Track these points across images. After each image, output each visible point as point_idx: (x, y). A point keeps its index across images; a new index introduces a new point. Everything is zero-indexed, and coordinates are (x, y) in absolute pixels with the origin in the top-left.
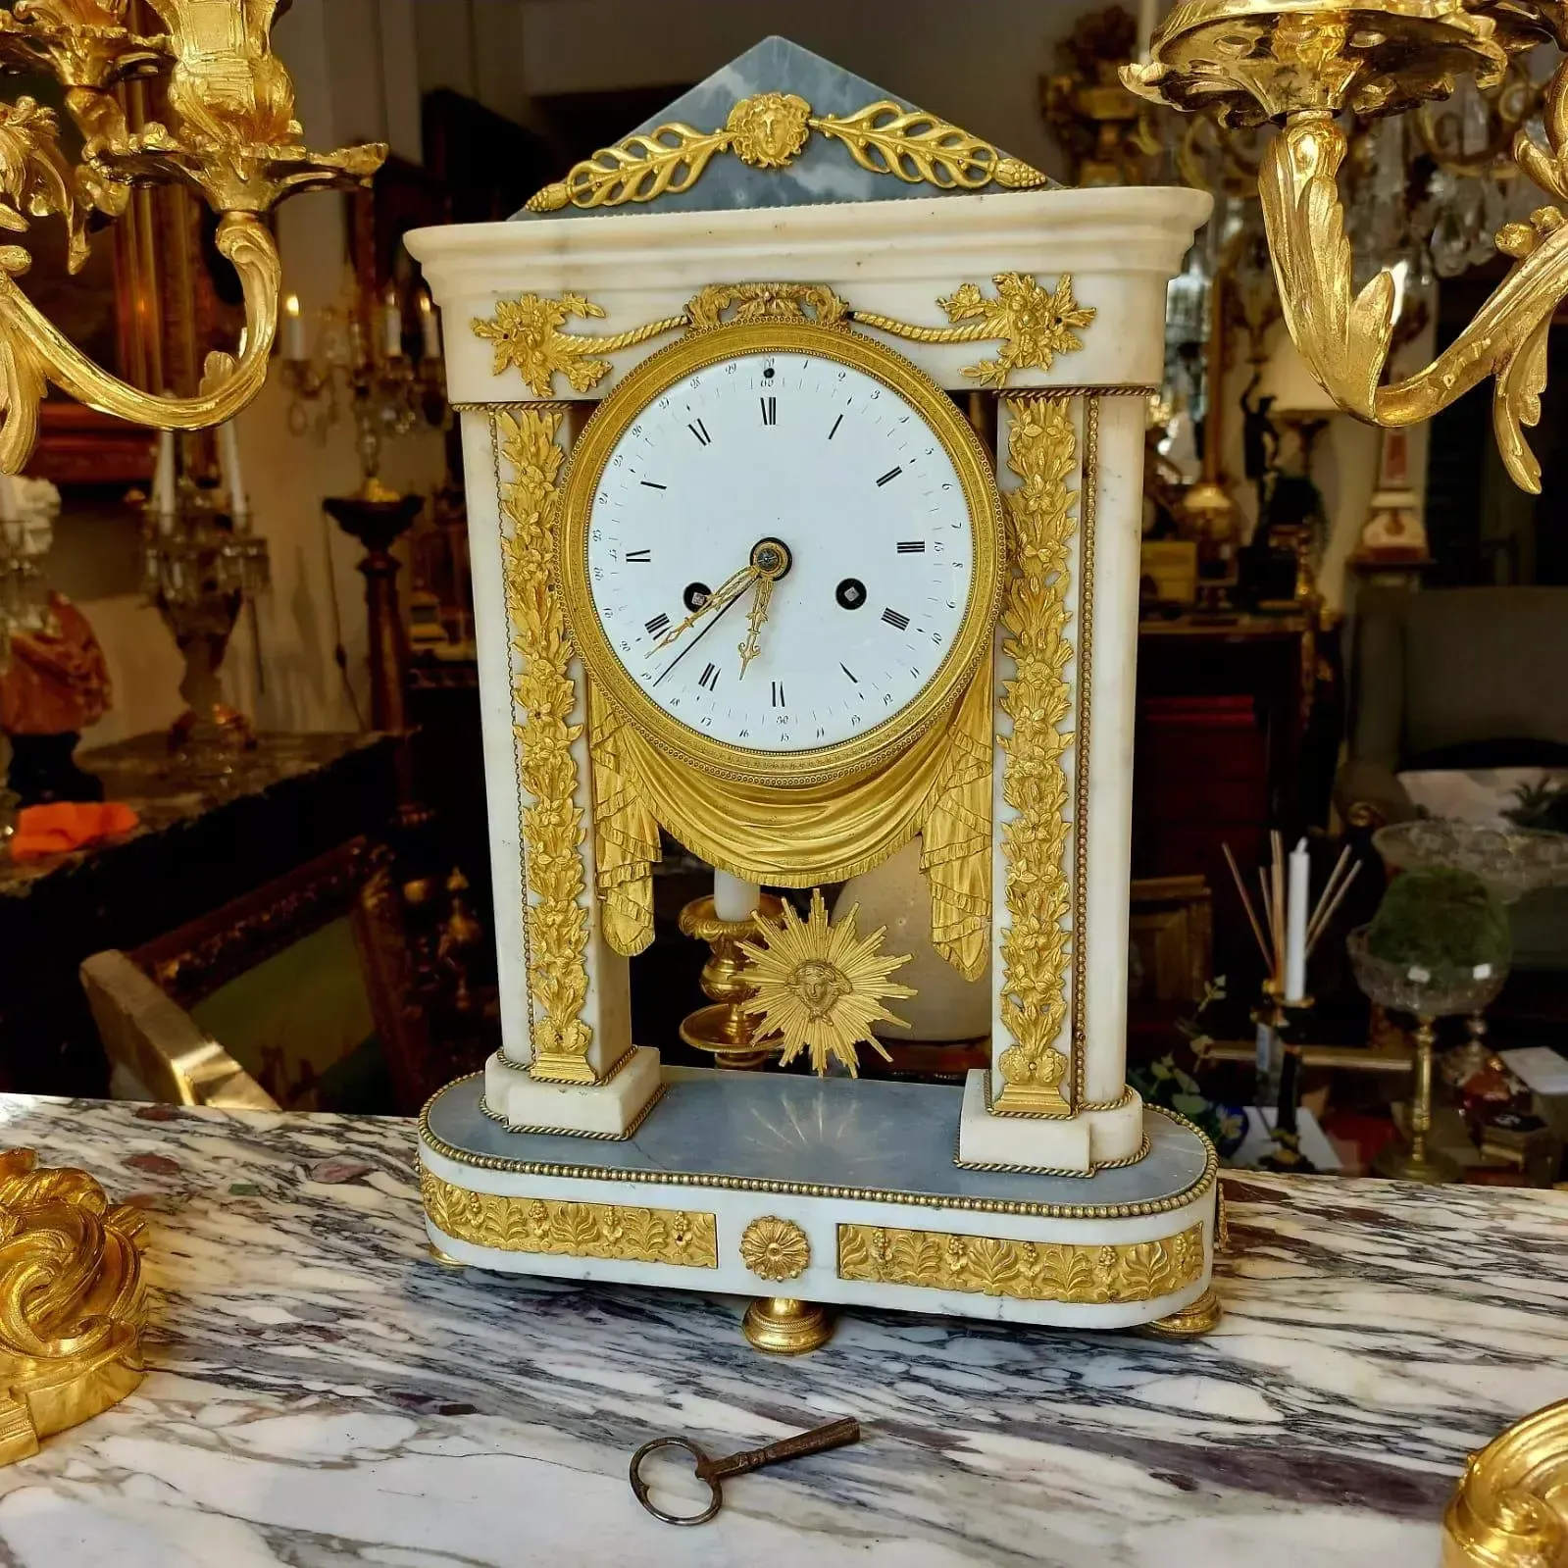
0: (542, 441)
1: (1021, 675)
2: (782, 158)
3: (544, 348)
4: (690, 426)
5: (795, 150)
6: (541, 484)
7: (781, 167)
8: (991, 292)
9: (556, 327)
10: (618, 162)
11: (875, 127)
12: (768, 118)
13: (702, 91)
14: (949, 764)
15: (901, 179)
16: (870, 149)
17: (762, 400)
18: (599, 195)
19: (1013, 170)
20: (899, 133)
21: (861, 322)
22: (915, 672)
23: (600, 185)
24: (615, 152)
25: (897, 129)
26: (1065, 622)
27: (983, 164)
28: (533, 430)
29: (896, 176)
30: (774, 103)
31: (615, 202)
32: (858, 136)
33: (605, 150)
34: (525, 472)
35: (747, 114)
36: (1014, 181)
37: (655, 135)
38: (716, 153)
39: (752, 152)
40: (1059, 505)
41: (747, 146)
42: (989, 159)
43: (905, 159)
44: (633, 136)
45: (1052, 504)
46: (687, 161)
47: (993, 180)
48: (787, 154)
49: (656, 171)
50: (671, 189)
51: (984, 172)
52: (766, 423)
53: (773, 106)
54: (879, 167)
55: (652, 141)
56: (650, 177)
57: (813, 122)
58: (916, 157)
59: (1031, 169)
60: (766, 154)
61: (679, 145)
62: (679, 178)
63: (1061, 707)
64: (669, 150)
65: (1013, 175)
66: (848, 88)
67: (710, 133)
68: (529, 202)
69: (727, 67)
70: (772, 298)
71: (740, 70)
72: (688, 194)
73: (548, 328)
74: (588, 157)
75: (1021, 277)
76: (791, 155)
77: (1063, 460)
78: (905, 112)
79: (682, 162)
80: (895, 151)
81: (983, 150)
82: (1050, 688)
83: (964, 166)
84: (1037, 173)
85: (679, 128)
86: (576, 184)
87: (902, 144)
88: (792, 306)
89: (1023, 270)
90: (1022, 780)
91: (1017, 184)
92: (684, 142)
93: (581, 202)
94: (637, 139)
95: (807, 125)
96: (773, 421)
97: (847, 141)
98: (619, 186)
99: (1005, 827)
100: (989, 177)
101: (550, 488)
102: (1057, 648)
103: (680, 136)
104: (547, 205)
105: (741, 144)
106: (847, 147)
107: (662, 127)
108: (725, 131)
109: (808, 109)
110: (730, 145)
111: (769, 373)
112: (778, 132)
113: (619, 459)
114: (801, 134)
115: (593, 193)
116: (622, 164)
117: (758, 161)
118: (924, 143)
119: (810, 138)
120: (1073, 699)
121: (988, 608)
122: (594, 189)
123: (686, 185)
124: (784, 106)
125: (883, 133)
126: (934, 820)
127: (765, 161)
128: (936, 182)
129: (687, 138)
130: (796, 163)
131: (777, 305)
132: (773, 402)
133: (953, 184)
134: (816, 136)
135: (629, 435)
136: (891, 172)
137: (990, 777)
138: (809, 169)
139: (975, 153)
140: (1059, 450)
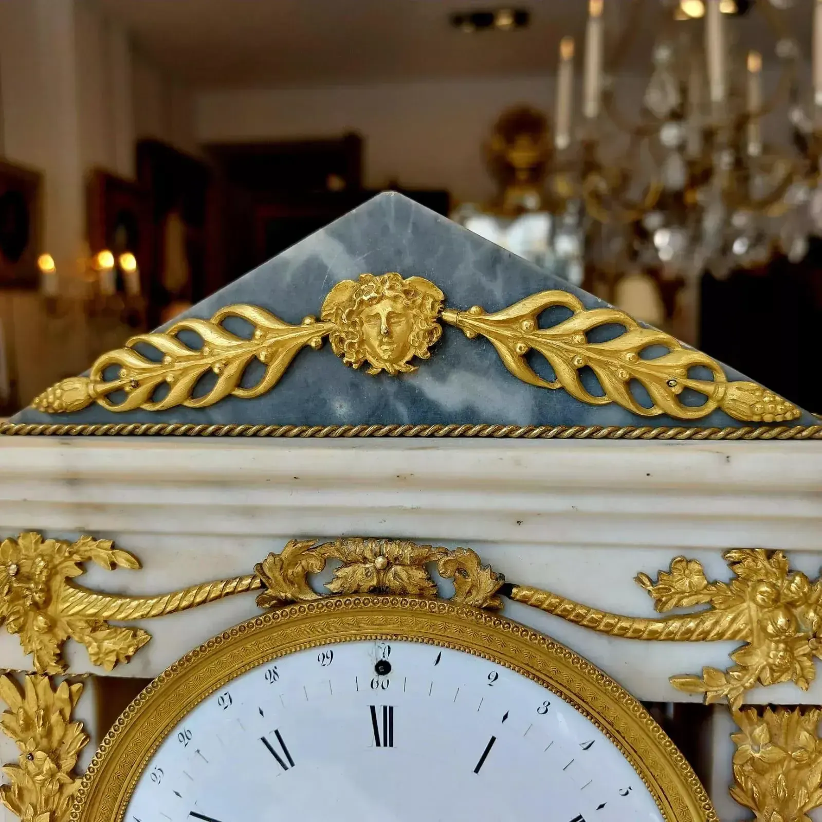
0: (55, 717)
2: (402, 363)
3: (51, 610)
4: (264, 740)
5: (422, 352)
6: (53, 776)
7: (399, 374)
8: (721, 571)
9: (69, 581)
10: (163, 354)
11: (540, 327)
12: (383, 309)
13: (286, 263)
15: (576, 400)
16: (531, 357)
17: (373, 708)
18: (136, 397)
19: (752, 399)
20: (579, 338)
21: (524, 601)
23: (137, 384)
24: (158, 340)
25: (576, 332)
27: (708, 388)
28: (42, 703)
29: (569, 394)
30: (391, 288)
31: (158, 407)
32: (516, 339)
33: (144, 337)
34: (31, 757)
35: (351, 299)
36: (755, 414)
37: (214, 321)
38: (304, 349)
39: (357, 352)
41: (351, 345)
42: (712, 380)
43: (585, 373)
44: (185, 318)
46: (262, 358)
47: (719, 409)
48: (408, 357)
49: (216, 370)
50: (239, 392)
51: (706, 397)
52: (378, 744)
53: (388, 293)
54: (543, 378)
55: (212, 327)
56: (207, 378)
57: (449, 316)
58: (601, 373)
59: (778, 398)
60: (378, 357)
61: (250, 337)
62: (251, 378)
64: (235, 343)
65: (752, 406)
66: (499, 269)
67: (295, 321)
68: (37, 400)
69: (321, 232)
70: (388, 565)
71: (340, 236)
72: (263, 401)
73: (58, 582)
74: (120, 345)
75: (770, 554)
76: (415, 360)
78: (587, 307)
79: (254, 359)
80: (569, 362)
81: (705, 366)
83: (677, 390)
84: (788, 404)
85: (250, 313)
86: (104, 380)
87: (583, 353)
88: (420, 574)
89: (772, 546)
91: (756, 419)
92: (258, 333)
93: (113, 403)
94: (186, 323)
95: (440, 321)
96: (389, 740)
97: (498, 344)
98: (162, 388)
100: (711, 406)
101: (66, 779)
103: (254, 326)
104: (61, 405)
105: (342, 341)
106: (496, 351)
107: (226, 310)
108: (318, 320)
109: (441, 297)
110: (325, 339)
111: (383, 668)
112: (397, 329)
113: (159, 773)
114: (431, 333)
115: (126, 394)
116: (168, 359)
117: (366, 364)
118: (615, 353)
119: (443, 339)
122: (127, 389)
123: (261, 388)
124: (407, 293)
125: (554, 337)
127: (377, 366)
128: (632, 407)
129: (263, 328)
130: (422, 369)
131: (396, 575)
132: (389, 712)
133: (657, 412)
134: (451, 333)
135: (173, 741)
136: (562, 388)
138: (442, 378)
139: (692, 370)
140: (804, 773)
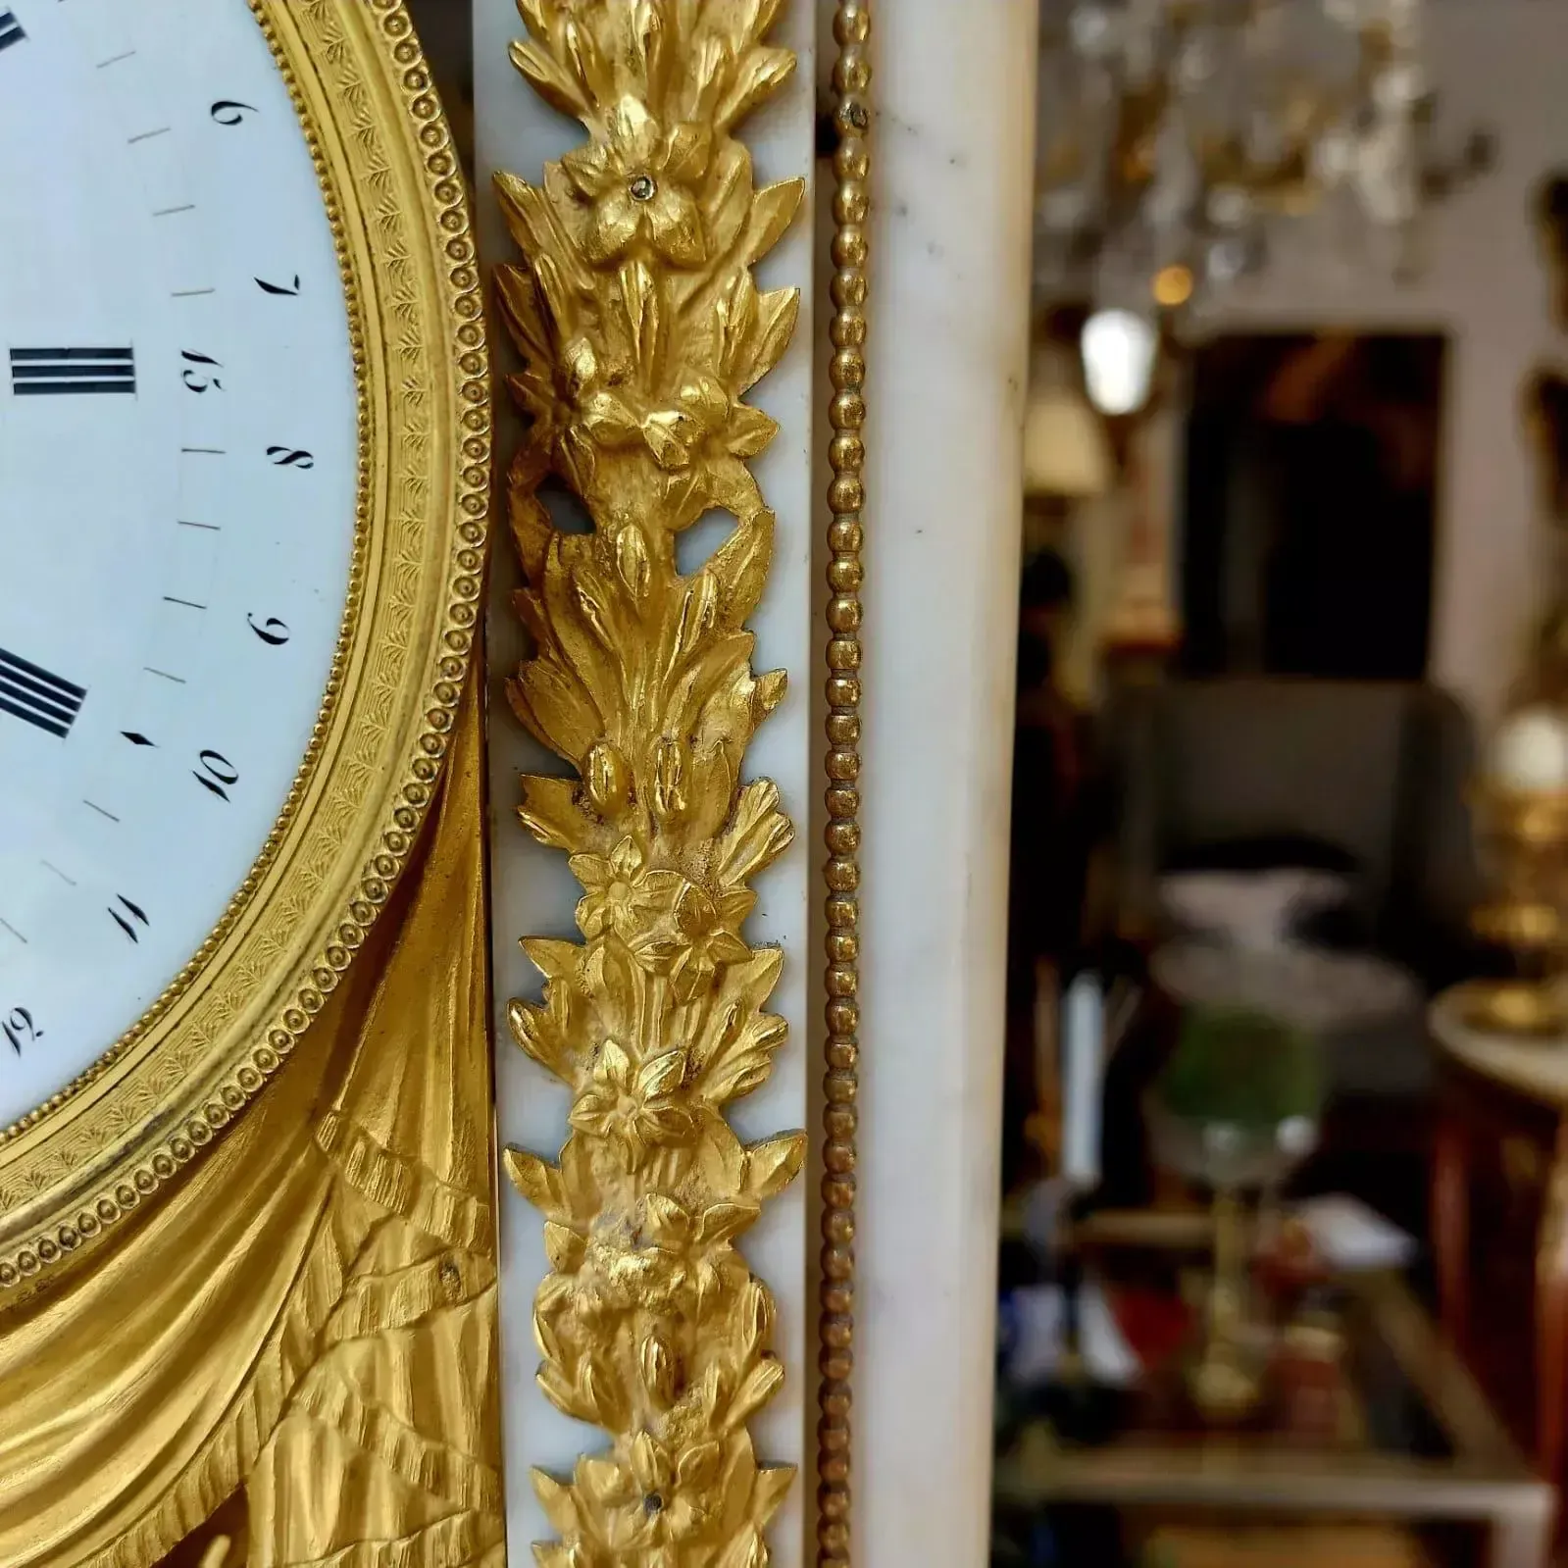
1: (588, 919)
14: (327, 1253)
22: (130, 917)
26: (758, 713)
40: (726, 223)
45: (698, 223)
63: (749, 1038)
77: (736, 46)
82: (705, 965)
90: (607, 1321)
99: (547, 1486)
102: (733, 807)
120: (795, 1005)
121: (424, 645)
126: (282, 1456)
137: (485, 1301)
